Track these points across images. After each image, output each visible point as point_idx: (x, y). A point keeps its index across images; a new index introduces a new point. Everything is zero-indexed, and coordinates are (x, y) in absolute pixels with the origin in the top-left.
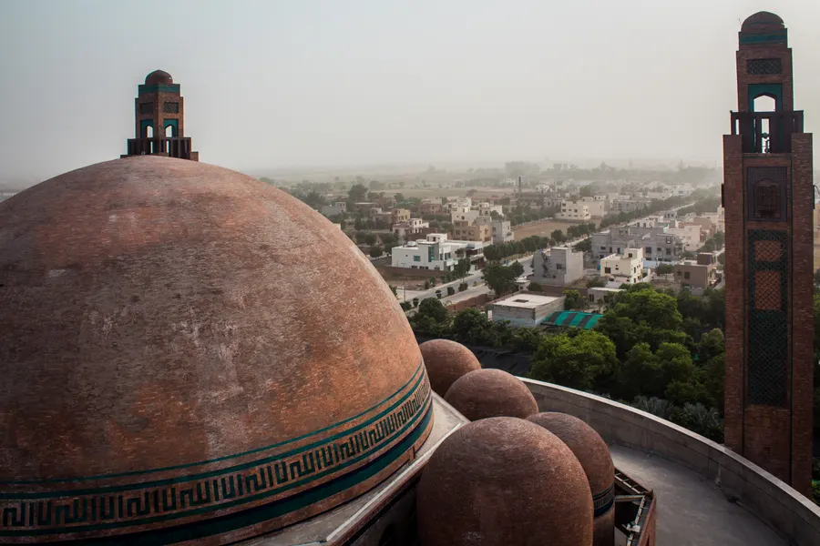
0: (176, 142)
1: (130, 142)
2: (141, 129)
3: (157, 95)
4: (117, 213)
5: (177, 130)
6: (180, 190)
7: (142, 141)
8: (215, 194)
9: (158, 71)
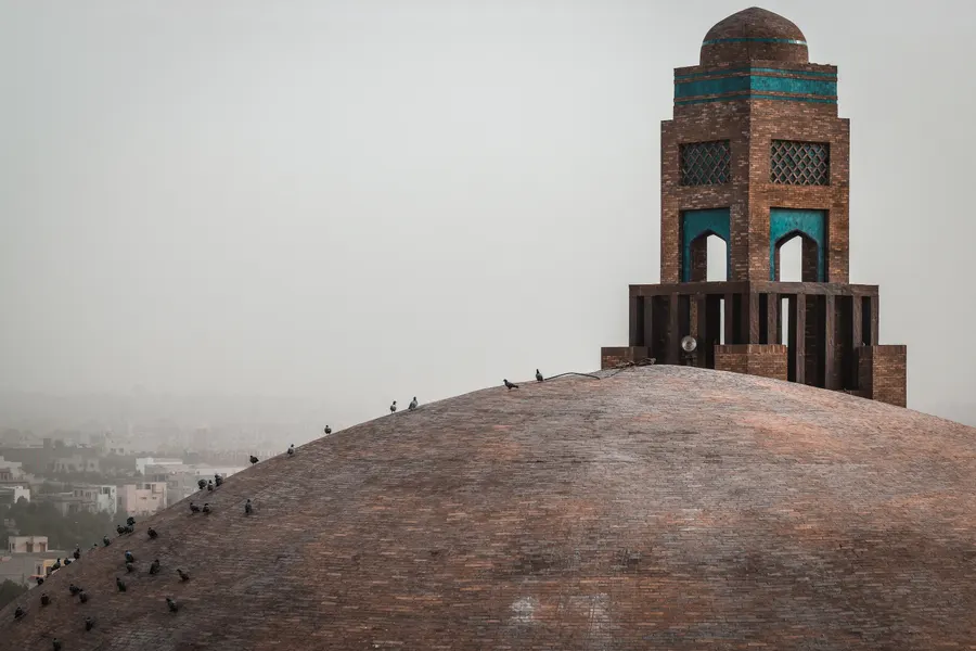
0: (817, 303)
1: (638, 295)
2: (684, 246)
3: (746, 111)
4: (543, 593)
5: (824, 254)
6: (788, 513)
7: (685, 299)
8: (923, 543)
9: (752, 11)
